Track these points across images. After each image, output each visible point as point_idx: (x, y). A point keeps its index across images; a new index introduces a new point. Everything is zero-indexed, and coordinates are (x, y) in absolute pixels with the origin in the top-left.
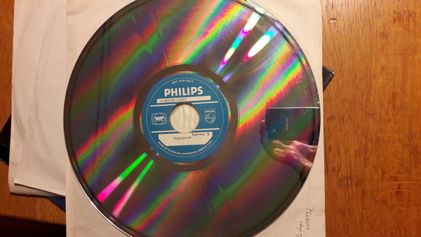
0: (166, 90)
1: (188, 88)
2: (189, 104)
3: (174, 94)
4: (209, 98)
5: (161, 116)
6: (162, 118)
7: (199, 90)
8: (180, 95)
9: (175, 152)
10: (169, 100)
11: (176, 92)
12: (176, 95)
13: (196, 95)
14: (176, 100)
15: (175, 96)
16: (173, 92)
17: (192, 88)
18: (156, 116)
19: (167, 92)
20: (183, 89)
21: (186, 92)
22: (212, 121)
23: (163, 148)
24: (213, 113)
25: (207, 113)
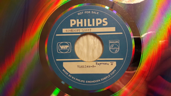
0: (71, 21)
1: (93, 20)
2: (94, 34)
3: (80, 25)
4: (113, 29)
5: (66, 44)
6: (67, 47)
7: (104, 21)
8: (85, 25)
9: (79, 80)
10: (75, 30)
11: (81, 23)
12: (82, 25)
13: (101, 26)
14: (81, 30)
15: (80, 27)
16: (78, 23)
17: (97, 20)
18: (62, 45)
19: (73, 22)
20: (89, 20)
21: (91, 23)
22: (116, 52)
23: (68, 76)
24: (117, 43)
25: (111, 44)
